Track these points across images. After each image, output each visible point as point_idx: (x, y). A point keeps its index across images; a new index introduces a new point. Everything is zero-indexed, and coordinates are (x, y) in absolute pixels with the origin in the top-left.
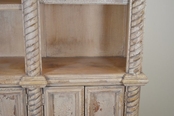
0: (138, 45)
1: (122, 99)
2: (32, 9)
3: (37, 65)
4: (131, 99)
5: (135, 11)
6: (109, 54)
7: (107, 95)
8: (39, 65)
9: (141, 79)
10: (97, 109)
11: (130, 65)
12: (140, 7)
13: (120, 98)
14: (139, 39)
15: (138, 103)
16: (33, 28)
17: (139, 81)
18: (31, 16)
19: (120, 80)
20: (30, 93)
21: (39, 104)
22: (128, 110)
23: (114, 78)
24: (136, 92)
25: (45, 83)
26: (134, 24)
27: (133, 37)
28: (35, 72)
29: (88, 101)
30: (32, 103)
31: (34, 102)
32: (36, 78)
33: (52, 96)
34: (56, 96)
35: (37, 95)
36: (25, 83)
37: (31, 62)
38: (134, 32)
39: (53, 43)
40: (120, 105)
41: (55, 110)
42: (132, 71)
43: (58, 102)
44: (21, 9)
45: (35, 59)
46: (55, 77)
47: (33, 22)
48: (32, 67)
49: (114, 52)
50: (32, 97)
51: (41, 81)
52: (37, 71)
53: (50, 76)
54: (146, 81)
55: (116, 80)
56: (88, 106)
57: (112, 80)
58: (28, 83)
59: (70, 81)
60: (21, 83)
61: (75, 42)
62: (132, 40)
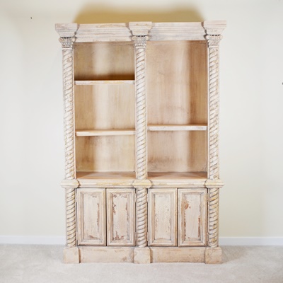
0: (215, 158)
1: (205, 198)
2: (143, 133)
3: (144, 172)
4: (213, 198)
5: (212, 134)
6: (195, 170)
7: (194, 196)
8: (145, 172)
9: (219, 183)
10: (187, 207)
11: (211, 173)
12: (215, 132)
13: (204, 197)
14: (215, 154)
15: (218, 202)
16: (143, 146)
17: (218, 184)
18: (142, 138)
19: (203, 183)
20: (139, 192)
21: (145, 201)
22: (211, 208)
23: (199, 182)
24: (216, 193)
25: (150, 184)
26: (211, 143)
27: (211, 152)
28: (143, 177)
29: (180, 199)
30: (140, 200)
31: (141, 199)
32: (143, 181)
33: (154, 195)
34: (156, 196)
35: (144, 194)
36: (137, 184)
37: (141, 169)
38: (212, 149)
39: (151, 161)
40: (204, 203)
41: (156, 207)
42: (212, 177)
43: (158, 200)
44: (134, 135)
45: (144, 167)
46: (156, 181)
47: (143, 142)
48: (142, 173)
49: (199, 168)
50: (140, 196)
51: (147, 183)
52: (145, 176)
53: (153, 180)
54: (222, 184)
55: (200, 184)
56: (180, 203)
57: (197, 184)
58: (138, 184)
59: (168, 184)
60: (133, 184)
61: (168, 160)
62: (210, 154)
